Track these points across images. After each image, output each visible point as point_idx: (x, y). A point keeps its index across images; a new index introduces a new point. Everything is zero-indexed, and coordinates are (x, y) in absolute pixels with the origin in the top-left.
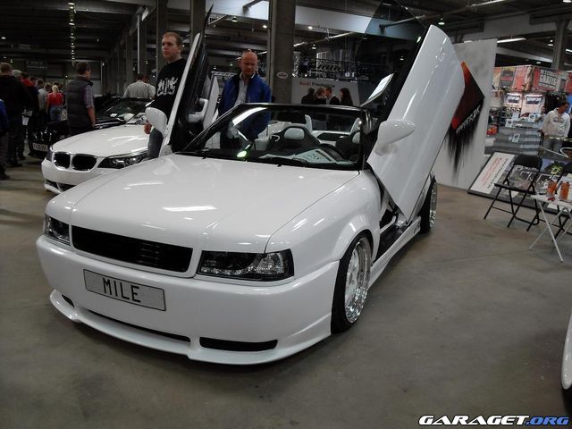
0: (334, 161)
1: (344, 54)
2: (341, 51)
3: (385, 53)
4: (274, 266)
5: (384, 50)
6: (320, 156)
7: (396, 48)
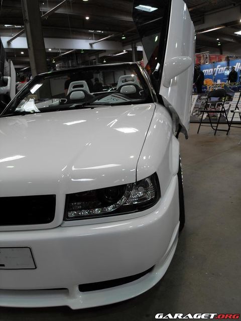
0: (128, 100)
1: (72, 63)
2: (70, 61)
3: (95, 59)
4: (145, 193)
5: (94, 57)
6: (117, 98)
7: (101, 55)
